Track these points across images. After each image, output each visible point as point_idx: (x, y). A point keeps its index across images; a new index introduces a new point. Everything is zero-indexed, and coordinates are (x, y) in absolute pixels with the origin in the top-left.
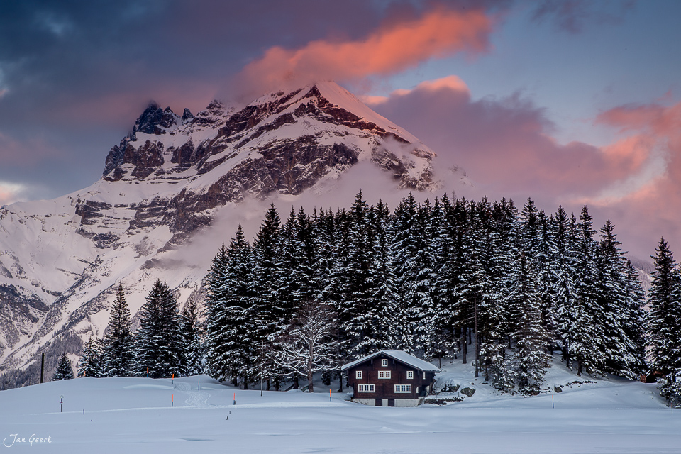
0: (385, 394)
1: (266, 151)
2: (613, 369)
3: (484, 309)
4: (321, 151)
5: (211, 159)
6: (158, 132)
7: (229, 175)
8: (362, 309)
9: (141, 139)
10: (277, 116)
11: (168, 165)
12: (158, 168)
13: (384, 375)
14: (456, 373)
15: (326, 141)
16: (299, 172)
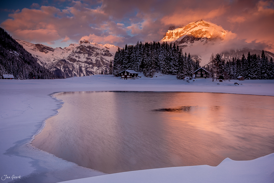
0: (126, 77)
1: (192, 33)
4: (202, 32)
5: (182, 34)
6: (172, 30)
7: (185, 38)
9: (169, 32)
10: (194, 26)
12: (172, 37)
13: (126, 74)
14: (141, 74)
15: (204, 30)
16: (198, 36)
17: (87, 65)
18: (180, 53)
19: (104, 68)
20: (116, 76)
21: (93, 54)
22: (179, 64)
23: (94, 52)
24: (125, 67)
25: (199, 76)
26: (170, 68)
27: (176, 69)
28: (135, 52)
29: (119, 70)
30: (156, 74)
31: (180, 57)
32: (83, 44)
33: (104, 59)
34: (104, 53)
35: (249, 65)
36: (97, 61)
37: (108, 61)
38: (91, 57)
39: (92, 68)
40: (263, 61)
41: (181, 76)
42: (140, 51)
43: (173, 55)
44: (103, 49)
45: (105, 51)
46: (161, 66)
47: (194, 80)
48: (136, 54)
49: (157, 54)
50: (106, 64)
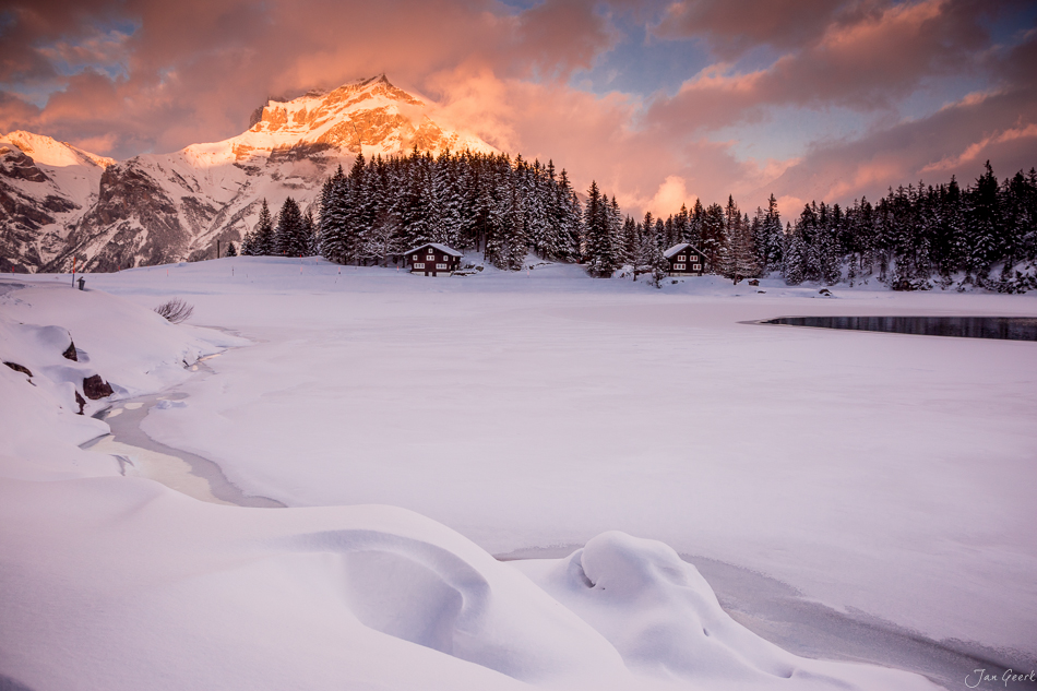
0: (430, 269)
1: (353, 117)
2: (562, 256)
3: (490, 220)
4: (388, 118)
5: (319, 120)
6: (283, 101)
7: (330, 131)
8: (417, 218)
9: (273, 106)
10: (360, 94)
11: (291, 123)
12: (284, 125)
13: (430, 258)
14: (474, 258)
15: (393, 111)
16: (374, 131)
19: (13, 226)
25: (682, 267)
30: (526, 260)
33: (11, 190)
37: (29, 199)
41: (602, 267)
45: (16, 160)
47: (674, 279)
50: (23, 209)
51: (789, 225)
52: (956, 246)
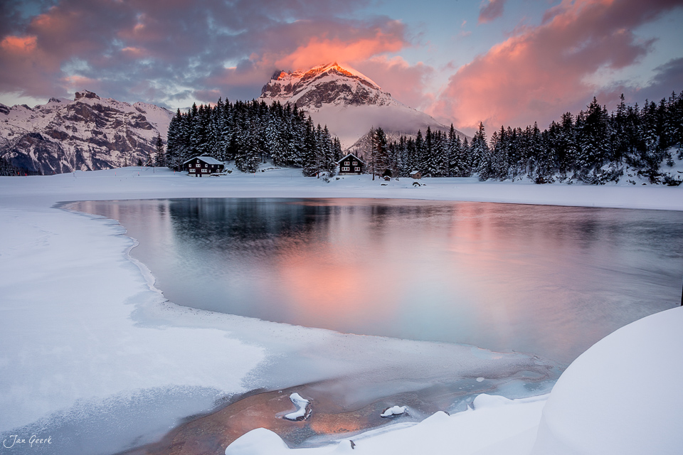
0: (198, 172)
1: (317, 87)
4: (338, 87)
5: (298, 90)
6: (279, 79)
7: (304, 96)
9: (273, 82)
10: (322, 73)
11: (283, 92)
12: (279, 93)
13: (198, 166)
15: (340, 83)
17: (95, 146)
18: (307, 124)
19: (135, 154)
20: (176, 169)
21: (108, 123)
22: (307, 146)
23: (110, 119)
24: (195, 151)
25: (347, 169)
26: (290, 155)
27: (301, 157)
28: (216, 119)
29: (182, 157)
30: (262, 166)
31: (308, 132)
32: (81, 100)
33: (134, 134)
34: (133, 122)
35: (429, 152)
36: (117, 137)
37: (143, 139)
38: (104, 130)
39: (108, 153)
40: (453, 144)
41: (311, 170)
42: (225, 118)
43: (294, 128)
44: (130, 113)
45: (137, 118)
46: (271, 150)
47: (338, 177)
48: (217, 124)
49: (262, 125)
50: (140, 145)
51: (466, 142)
52: (569, 153)
